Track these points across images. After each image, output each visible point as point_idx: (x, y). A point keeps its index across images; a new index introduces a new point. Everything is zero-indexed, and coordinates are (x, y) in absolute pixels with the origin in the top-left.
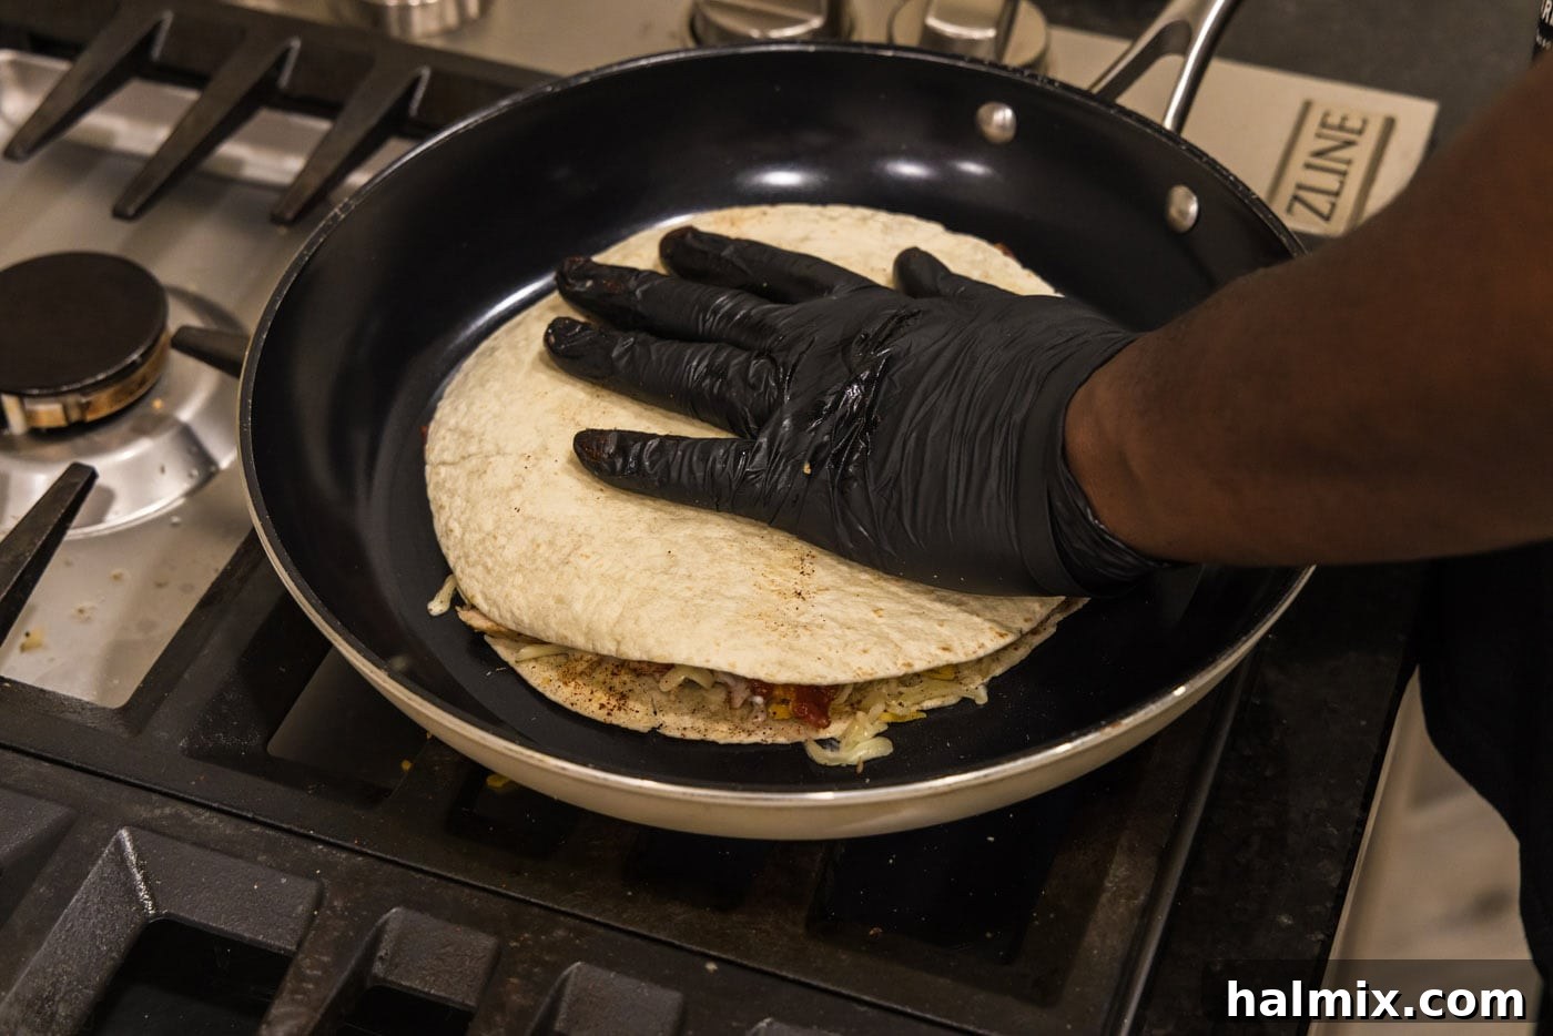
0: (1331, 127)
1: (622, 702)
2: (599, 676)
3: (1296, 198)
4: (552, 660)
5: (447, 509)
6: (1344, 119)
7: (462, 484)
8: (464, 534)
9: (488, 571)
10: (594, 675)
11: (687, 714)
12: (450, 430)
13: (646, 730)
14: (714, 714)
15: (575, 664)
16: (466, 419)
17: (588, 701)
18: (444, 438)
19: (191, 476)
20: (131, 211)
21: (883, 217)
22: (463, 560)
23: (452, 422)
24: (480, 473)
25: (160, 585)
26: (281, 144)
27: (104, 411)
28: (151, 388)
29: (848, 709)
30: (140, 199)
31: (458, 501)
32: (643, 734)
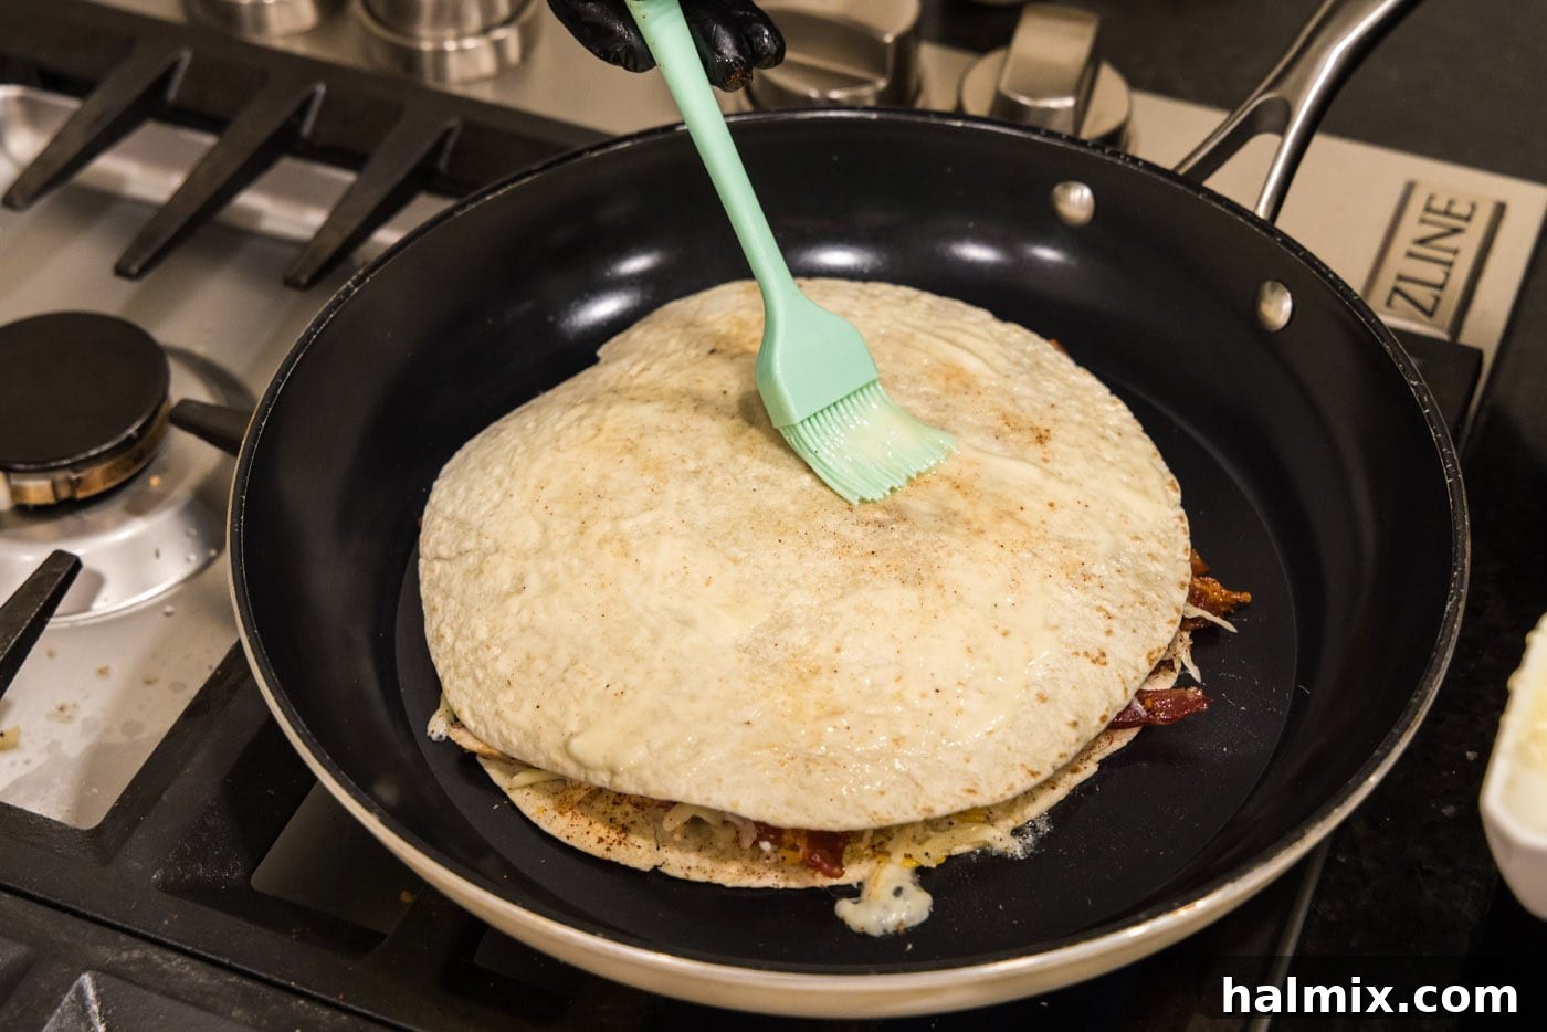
0: (1437, 212)
1: (623, 835)
2: (600, 806)
3: (1396, 290)
4: (548, 786)
5: (440, 611)
6: (1451, 203)
7: (457, 584)
8: (455, 641)
9: (479, 684)
10: (594, 804)
11: (693, 851)
12: (446, 519)
13: (648, 869)
14: (723, 852)
15: (572, 792)
16: (464, 508)
17: (583, 833)
18: (440, 529)
19: (188, 560)
20: (134, 269)
21: (928, 299)
22: (452, 671)
23: (449, 510)
24: (478, 572)
25: (149, 682)
26: (302, 195)
27: (98, 488)
28: (148, 464)
29: (869, 852)
30: (146, 256)
31: (452, 603)
32: (644, 872)
